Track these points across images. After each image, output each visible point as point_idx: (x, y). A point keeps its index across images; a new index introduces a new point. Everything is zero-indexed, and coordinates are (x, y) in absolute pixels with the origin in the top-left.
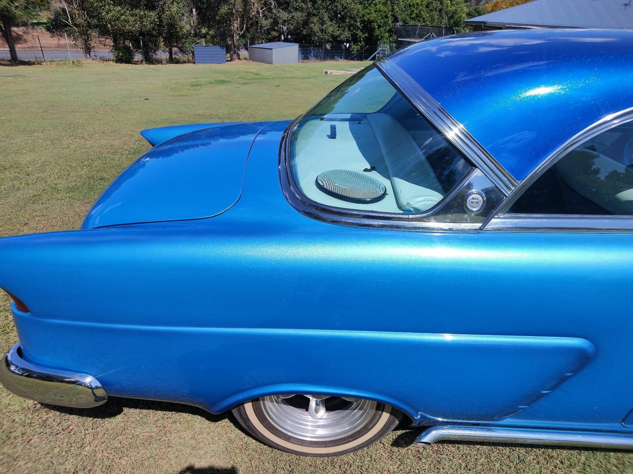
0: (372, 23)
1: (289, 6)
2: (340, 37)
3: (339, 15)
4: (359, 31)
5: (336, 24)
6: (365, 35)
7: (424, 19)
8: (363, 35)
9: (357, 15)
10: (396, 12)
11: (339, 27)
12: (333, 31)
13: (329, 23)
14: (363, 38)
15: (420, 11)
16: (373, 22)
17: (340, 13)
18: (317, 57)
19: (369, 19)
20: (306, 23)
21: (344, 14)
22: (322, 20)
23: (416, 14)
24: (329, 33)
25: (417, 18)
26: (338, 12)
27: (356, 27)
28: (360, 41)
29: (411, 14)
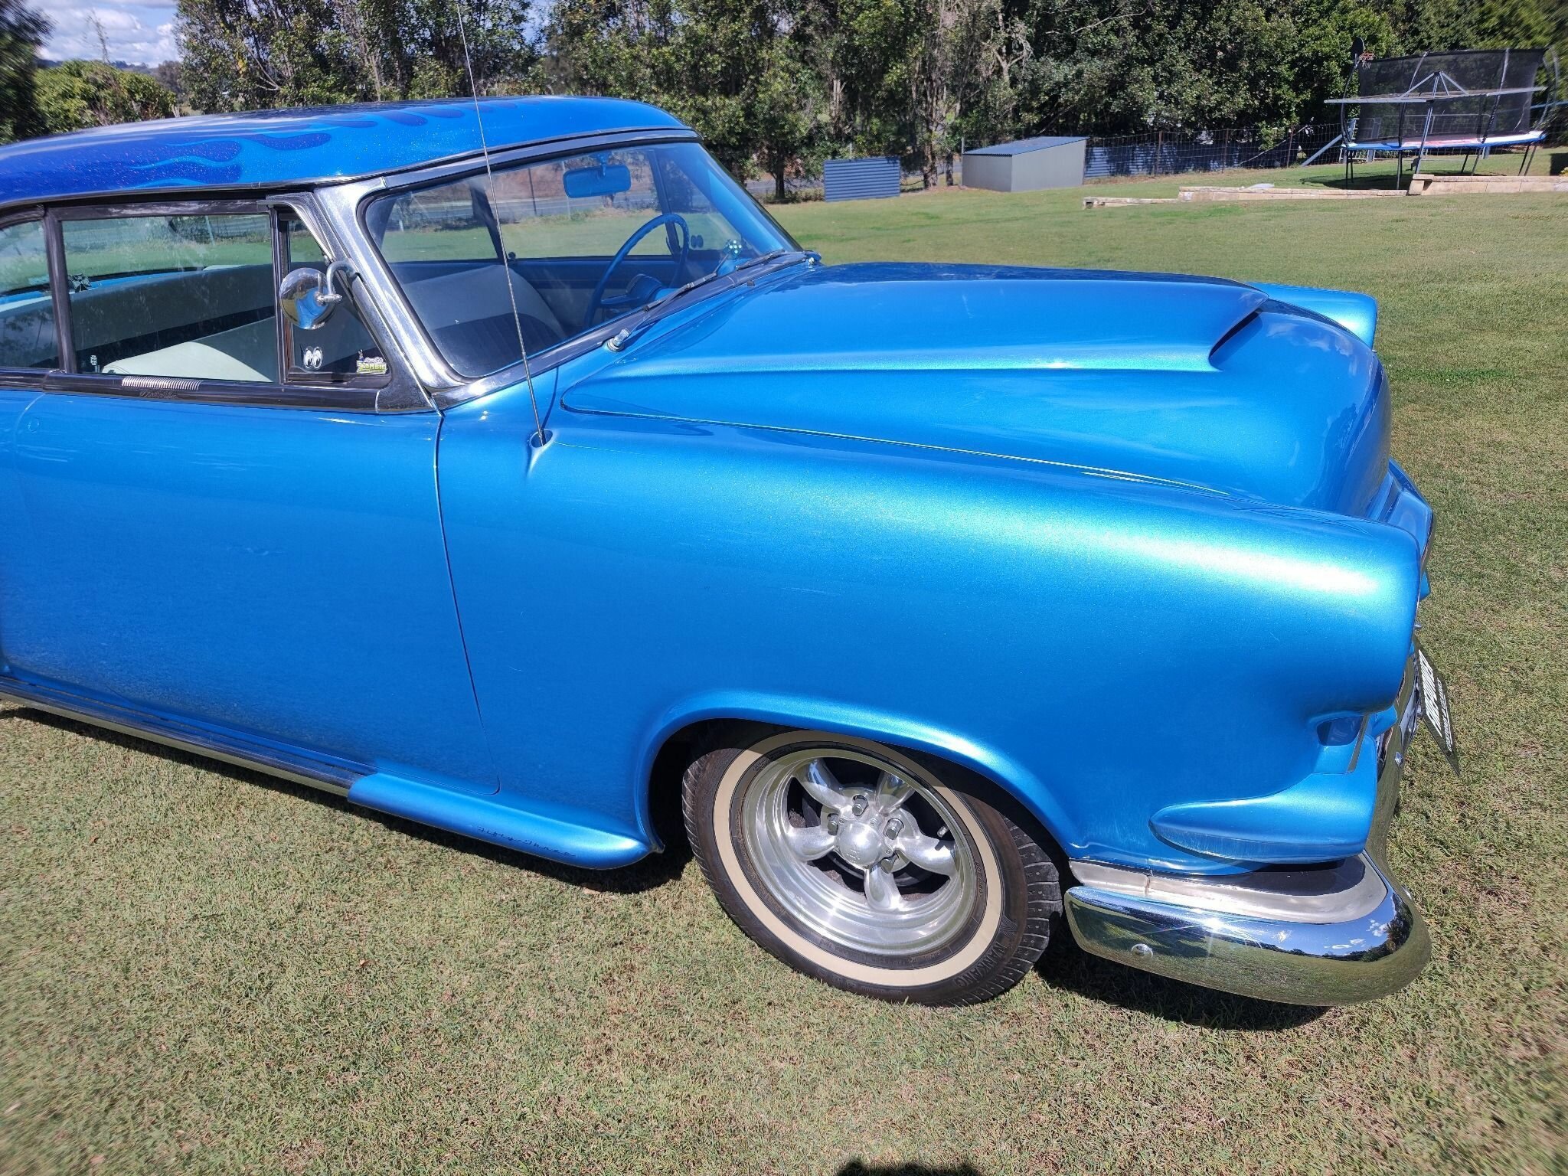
0: (1325, 63)
1: (1074, 49)
2: (1220, 110)
3: (1220, 54)
4: (1286, 87)
5: (1210, 76)
6: (1302, 97)
7: (1528, 28)
8: (1297, 97)
9: (1278, 45)
10: (1422, 21)
11: (1219, 84)
12: (1198, 97)
13: (1190, 76)
14: (1298, 106)
15: (1514, 9)
16: (1328, 58)
17: (1223, 48)
18: (1150, 167)
19: (1315, 53)
20: (1116, 85)
21: (1236, 48)
22: (1170, 72)
23: (1501, 17)
24: (1187, 103)
25: (1501, 28)
26: (1218, 44)
27: (1275, 79)
28: (1288, 116)
29: (1481, 21)
